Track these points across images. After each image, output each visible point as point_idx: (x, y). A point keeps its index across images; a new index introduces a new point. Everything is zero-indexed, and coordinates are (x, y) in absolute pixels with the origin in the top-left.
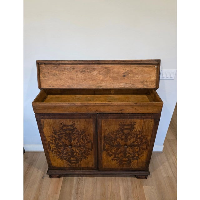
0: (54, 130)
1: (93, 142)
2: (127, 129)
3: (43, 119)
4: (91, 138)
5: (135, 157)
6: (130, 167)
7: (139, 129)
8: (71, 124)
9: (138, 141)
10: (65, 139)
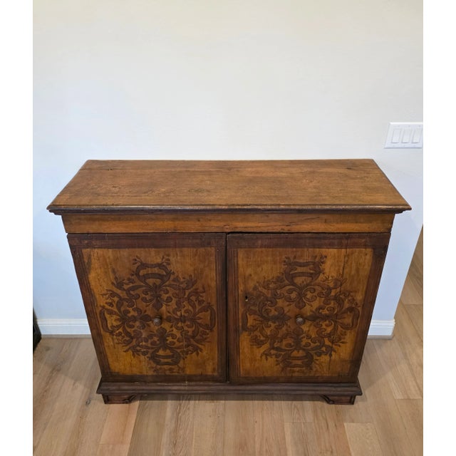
0: (116, 278)
1: (215, 308)
2: (302, 274)
3: (89, 249)
4: (212, 298)
5: (324, 349)
6: (312, 374)
7: (334, 274)
8: (159, 261)
9: (332, 305)
10: (144, 300)
